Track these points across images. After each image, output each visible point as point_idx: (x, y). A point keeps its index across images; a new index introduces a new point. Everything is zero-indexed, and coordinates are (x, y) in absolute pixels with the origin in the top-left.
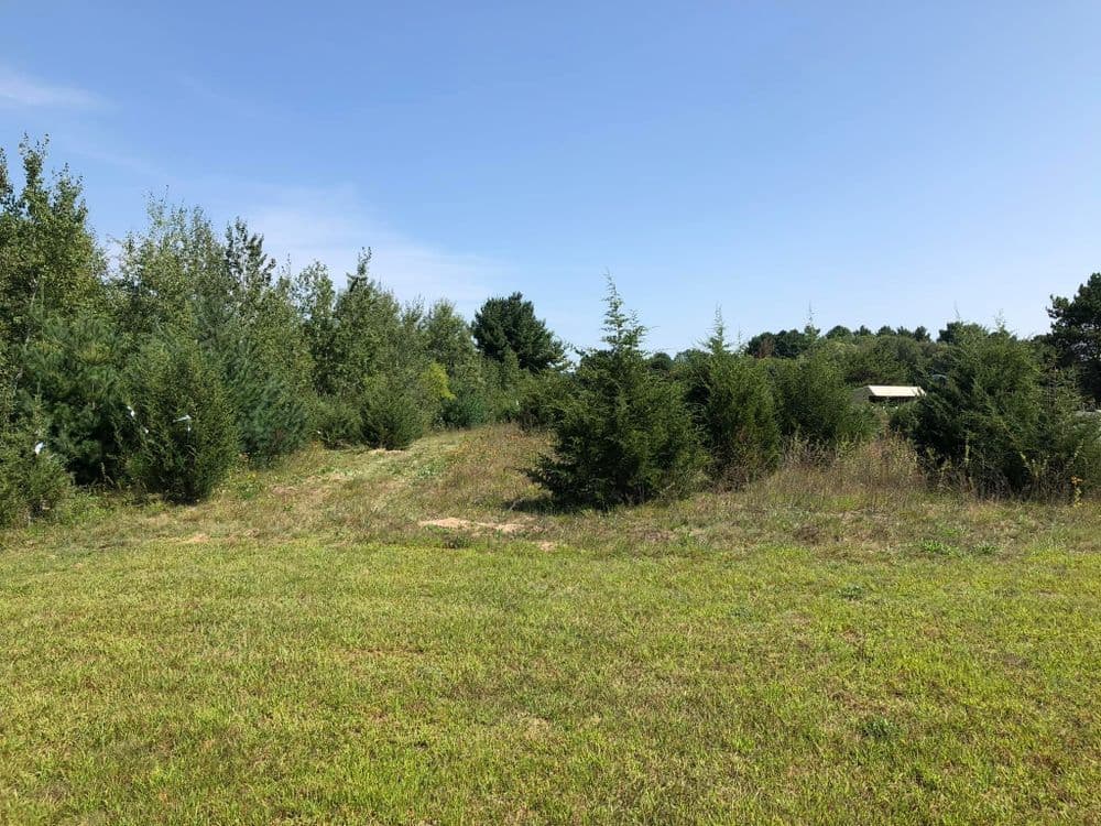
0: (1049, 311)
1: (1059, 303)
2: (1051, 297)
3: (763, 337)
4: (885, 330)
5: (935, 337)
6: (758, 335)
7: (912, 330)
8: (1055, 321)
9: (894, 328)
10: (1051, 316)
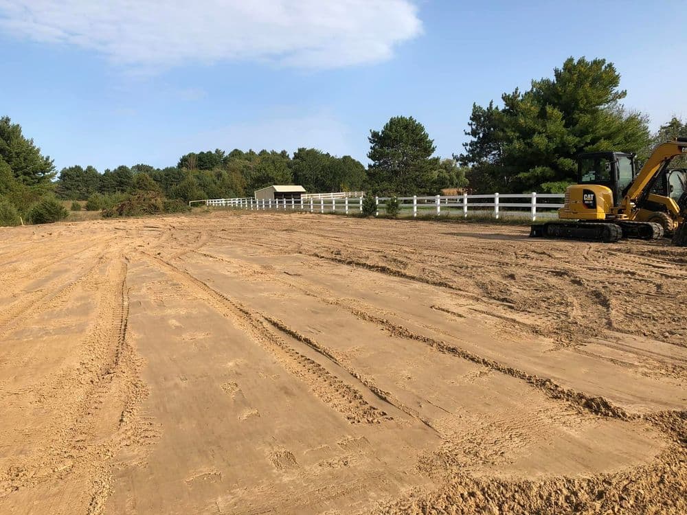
0: (370, 139)
1: (375, 135)
2: (371, 131)
3: (190, 155)
4: (263, 152)
5: (291, 156)
6: (187, 154)
7: (279, 152)
8: (372, 145)
9: (269, 151)
10: (370, 142)
